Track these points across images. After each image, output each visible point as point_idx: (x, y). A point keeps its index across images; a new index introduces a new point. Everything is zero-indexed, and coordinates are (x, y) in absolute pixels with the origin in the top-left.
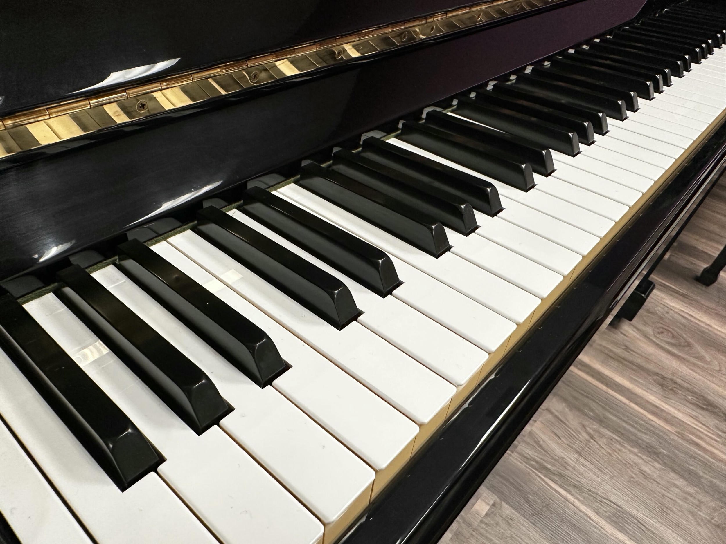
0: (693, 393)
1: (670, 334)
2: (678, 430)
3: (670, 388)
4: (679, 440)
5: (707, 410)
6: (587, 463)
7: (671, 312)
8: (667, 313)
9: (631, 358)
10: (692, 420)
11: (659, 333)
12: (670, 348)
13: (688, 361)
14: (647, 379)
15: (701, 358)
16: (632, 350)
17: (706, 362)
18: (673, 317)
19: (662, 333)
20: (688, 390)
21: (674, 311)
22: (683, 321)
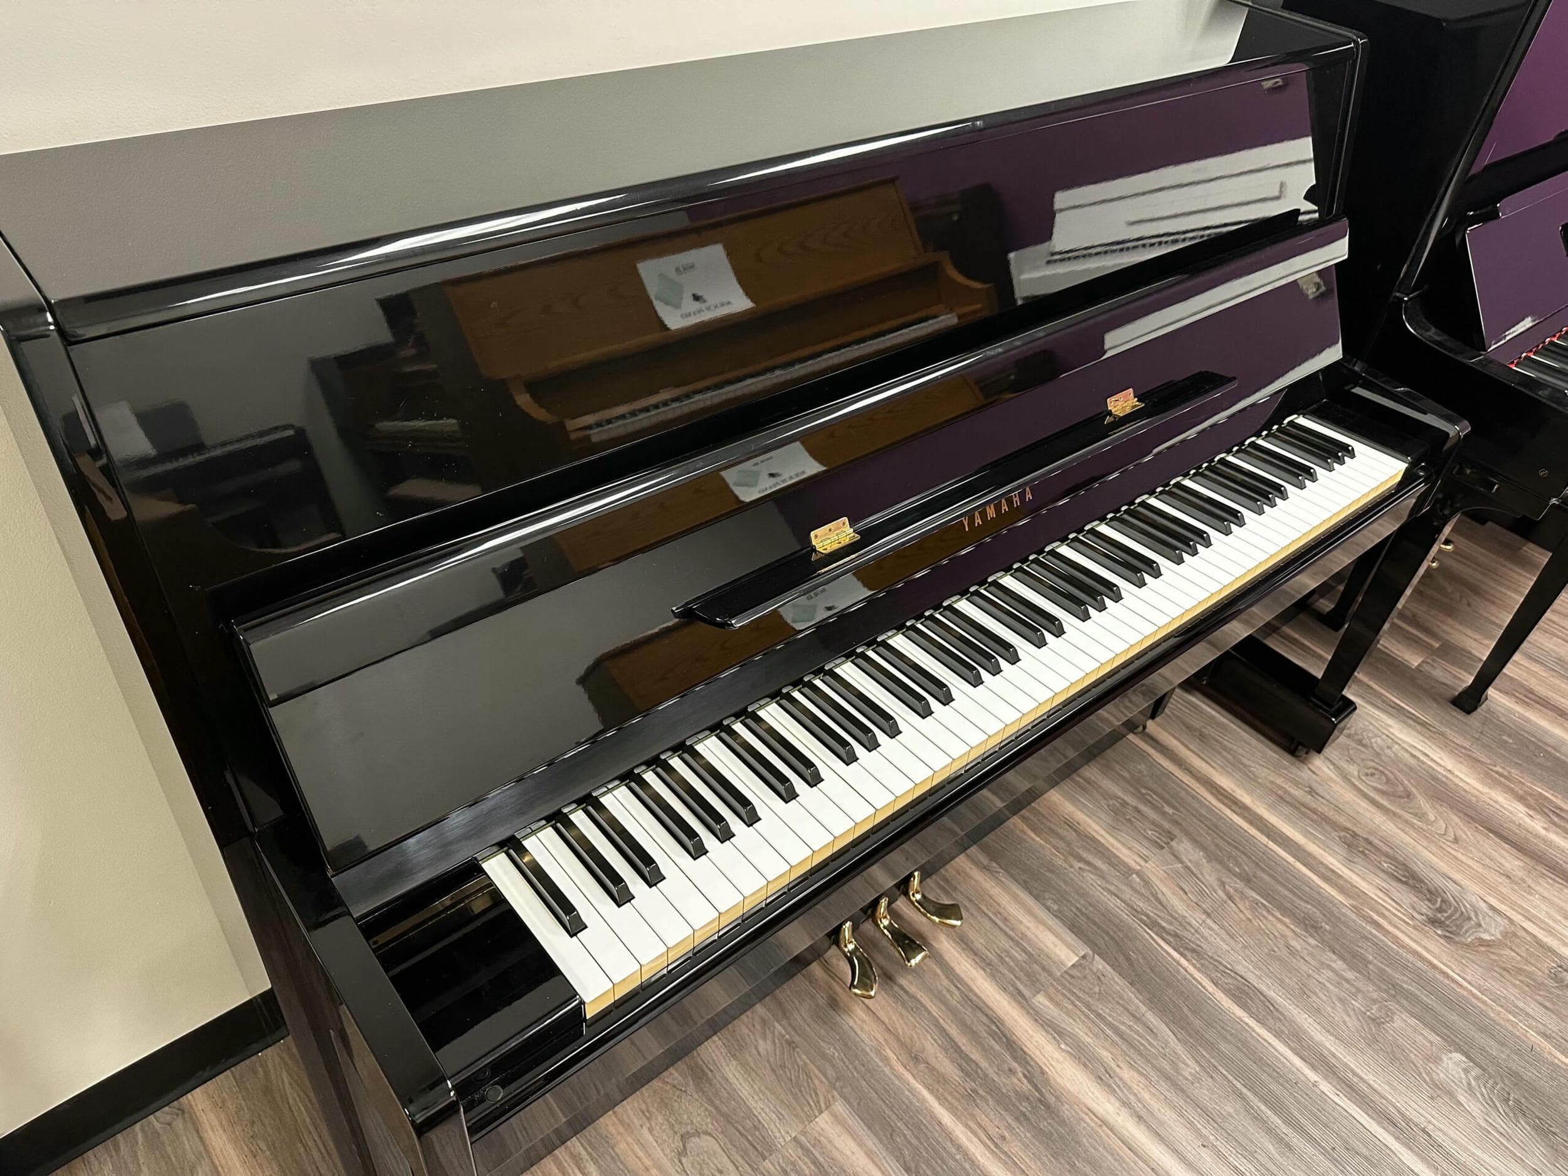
0: (1393, 859)
1: (1384, 777)
2: (1354, 903)
3: (1361, 849)
4: (1353, 916)
5: (1405, 883)
6: (1216, 927)
7: (1396, 746)
8: (1388, 747)
9: (1313, 805)
10: (1381, 895)
11: (1367, 775)
12: (1377, 798)
13: (1400, 817)
14: (1330, 834)
15: (1421, 816)
16: (1317, 794)
17: (1428, 822)
18: (1396, 755)
19: (1372, 775)
20: (1387, 855)
21: (1400, 745)
22: (1412, 761)
